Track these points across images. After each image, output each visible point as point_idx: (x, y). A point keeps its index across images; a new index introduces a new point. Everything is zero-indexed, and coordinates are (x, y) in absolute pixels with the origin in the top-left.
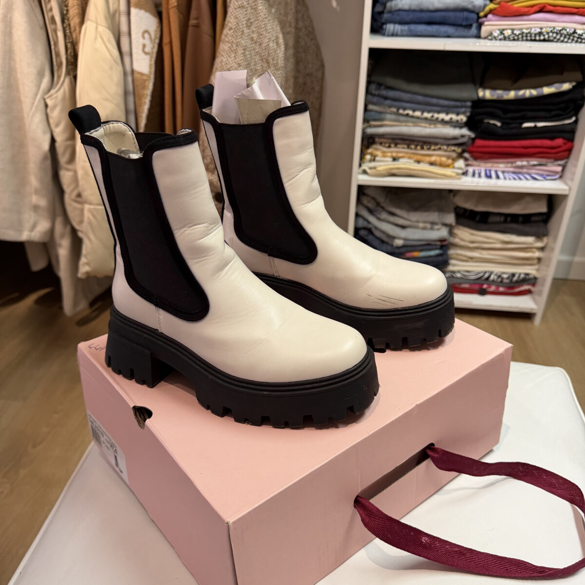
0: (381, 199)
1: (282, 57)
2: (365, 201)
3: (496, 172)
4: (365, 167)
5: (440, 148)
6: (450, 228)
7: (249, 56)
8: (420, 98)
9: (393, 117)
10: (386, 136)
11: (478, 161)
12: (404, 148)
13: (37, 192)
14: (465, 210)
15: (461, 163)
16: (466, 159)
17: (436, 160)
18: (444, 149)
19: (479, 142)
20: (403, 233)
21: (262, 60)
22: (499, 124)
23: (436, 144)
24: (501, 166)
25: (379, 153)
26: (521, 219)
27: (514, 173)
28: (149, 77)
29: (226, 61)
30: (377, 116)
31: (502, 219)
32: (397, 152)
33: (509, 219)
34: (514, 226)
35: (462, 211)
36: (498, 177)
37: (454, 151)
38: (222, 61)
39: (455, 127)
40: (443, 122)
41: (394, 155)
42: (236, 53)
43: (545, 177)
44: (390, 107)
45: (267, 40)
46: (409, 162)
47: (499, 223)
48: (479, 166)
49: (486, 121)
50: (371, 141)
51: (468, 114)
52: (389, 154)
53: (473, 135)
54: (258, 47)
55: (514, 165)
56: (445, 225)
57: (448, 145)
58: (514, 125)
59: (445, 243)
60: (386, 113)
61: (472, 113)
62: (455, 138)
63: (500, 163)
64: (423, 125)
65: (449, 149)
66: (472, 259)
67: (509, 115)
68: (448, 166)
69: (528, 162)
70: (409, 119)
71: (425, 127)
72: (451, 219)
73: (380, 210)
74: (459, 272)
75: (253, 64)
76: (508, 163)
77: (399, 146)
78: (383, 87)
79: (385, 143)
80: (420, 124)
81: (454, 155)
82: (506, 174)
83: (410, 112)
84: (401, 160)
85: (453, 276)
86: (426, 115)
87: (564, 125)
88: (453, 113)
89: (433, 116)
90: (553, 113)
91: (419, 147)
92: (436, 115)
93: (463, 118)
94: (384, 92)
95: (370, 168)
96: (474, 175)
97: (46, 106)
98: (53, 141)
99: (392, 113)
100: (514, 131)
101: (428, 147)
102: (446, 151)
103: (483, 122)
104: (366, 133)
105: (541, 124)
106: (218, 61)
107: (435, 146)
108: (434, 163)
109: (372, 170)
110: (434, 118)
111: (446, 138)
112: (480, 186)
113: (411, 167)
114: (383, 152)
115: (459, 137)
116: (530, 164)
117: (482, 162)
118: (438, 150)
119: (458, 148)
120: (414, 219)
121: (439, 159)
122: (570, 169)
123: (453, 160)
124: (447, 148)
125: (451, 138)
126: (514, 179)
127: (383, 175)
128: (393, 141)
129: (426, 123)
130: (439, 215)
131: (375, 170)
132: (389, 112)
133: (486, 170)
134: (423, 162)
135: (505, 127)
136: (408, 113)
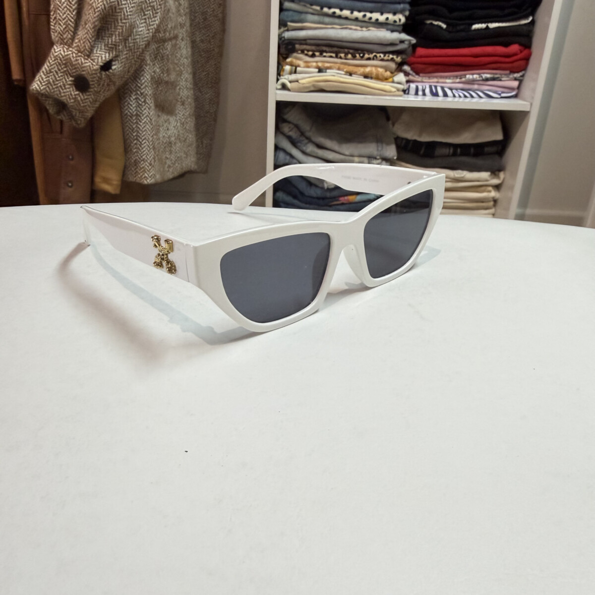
0: (306, 126)
2: (286, 128)
3: (443, 88)
4: (284, 79)
5: (376, 57)
9: (316, 18)
10: (309, 41)
11: (421, 75)
12: (331, 57)
14: (408, 141)
15: (401, 77)
16: (406, 74)
17: (371, 73)
18: (380, 56)
19: (421, 51)
22: (444, 26)
23: (370, 52)
24: (448, 81)
25: (301, 63)
26: (472, 150)
27: (463, 89)
30: (296, 17)
31: (451, 151)
32: (323, 62)
33: (459, 150)
34: (466, 159)
35: (404, 142)
36: (445, 95)
37: (392, 60)
39: (392, 31)
40: (378, 24)
41: (320, 64)
43: (500, 94)
44: (312, 4)
46: (340, 74)
47: (448, 156)
48: (422, 82)
49: (429, 22)
50: (290, 48)
51: (407, 13)
52: (314, 64)
53: (414, 41)
55: (463, 79)
56: (385, 159)
57: (385, 53)
58: (462, 27)
60: (307, 13)
61: (410, 11)
62: (392, 44)
63: (446, 77)
64: (354, 27)
65: (386, 58)
67: (456, 14)
68: (385, 79)
69: (479, 74)
70: (337, 21)
71: (356, 30)
72: (391, 151)
73: (306, 141)
76: (457, 77)
77: (325, 54)
79: (308, 51)
80: (349, 27)
81: (393, 66)
82: (454, 91)
83: (338, 11)
84: (328, 71)
86: (356, 14)
87: (520, 25)
88: (389, 12)
89: (365, 16)
90: (507, 11)
91: (350, 56)
92: (369, 15)
93: (401, 18)
95: (290, 82)
96: (417, 93)
99: (315, 13)
100: (463, 34)
101: (361, 55)
102: (382, 60)
103: (426, 24)
104: (284, 37)
105: (493, 25)
107: (369, 54)
108: (370, 76)
109: (293, 84)
110: (366, 19)
111: (381, 42)
112: (427, 101)
113: (342, 80)
114: (306, 62)
115: (398, 42)
116: (482, 77)
117: (425, 77)
118: (373, 59)
119: (397, 57)
120: (347, 153)
121: (376, 70)
122: (528, 84)
123: (392, 73)
124: (385, 56)
125: (389, 43)
126: (465, 96)
127: (308, 90)
128: (318, 48)
129: (357, 26)
130: (378, 146)
131: (297, 83)
132: (310, 11)
133: (430, 87)
134: (355, 73)
135: (451, 29)
136: (334, 13)
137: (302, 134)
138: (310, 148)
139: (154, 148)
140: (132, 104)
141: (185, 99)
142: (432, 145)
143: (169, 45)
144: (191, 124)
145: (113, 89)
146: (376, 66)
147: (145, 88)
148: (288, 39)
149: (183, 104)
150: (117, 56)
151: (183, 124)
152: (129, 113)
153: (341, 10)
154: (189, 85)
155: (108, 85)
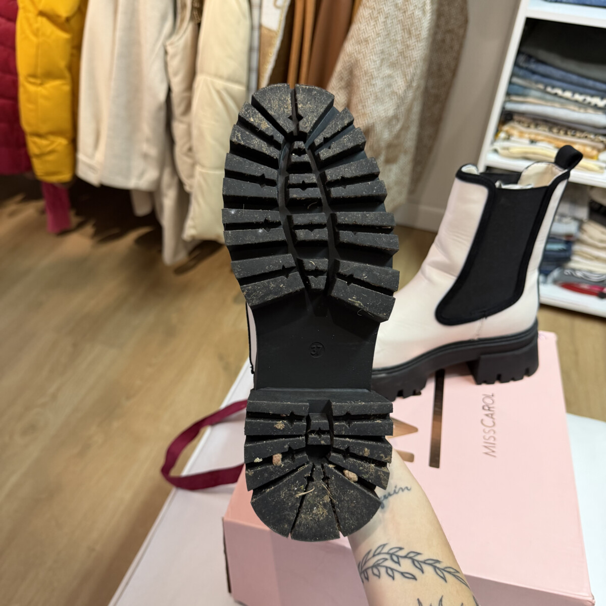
1: (426, 28)
4: (498, 145)
5: (586, 137)
6: (581, 223)
7: (390, 25)
8: (574, 78)
9: (538, 94)
10: (527, 115)
12: (545, 131)
13: (148, 140)
14: (601, 206)
18: (591, 139)
21: (404, 30)
23: (582, 131)
25: (515, 133)
28: (277, 34)
29: (364, 29)
30: (521, 91)
32: (537, 134)
35: (597, 206)
37: (602, 142)
38: (359, 29)
40: (596, 107)
41: (533, 137)
42: (376, 21)
44: (537, 82)
45: (413, 8)
46: (549, 148)
50: (508, 117)
52: (527, 136)
54: (401, 15)
56: (575, 219)
57: (596, 134)
59: (571, 239)
60: (530, 88)
62: (605, 128)
64: (572, 107)
65: (596, 140)
66: (597, 259)
68: (591, 157)
70: (557, 99)
71: (574, 111)
72: (583, 213)
74: (580, 270)
75: (393, 34)
77: (540, 128)
78: (533, 60)
79: (523, 122)
80: (568, 107)
81: (601, 146)
83: (559, 92)
84: (539, 144)
85: (572, 275)
86: (578, 97)
89: (585, 100)
91: (562, 132)
92: (589, 99)
94: (533, 66)
95: (502, 148)
97: (166, 53)
98: (169, 91)
99: (539, 90)
101: (573, 133)
102: (592, 140)
104: (505, 108)
106: (355, 28)
107: (580, 133)
109: (504, 150)
110: (586, 102)
114: (520, 132)
118: (583, 138)
121: (584, 148)
123: (598, 151)
124: (595, 137)
125: (601, 126)
128: (534, 121)
129: (575, 107)
130: (571, 208)
131: (507, 150)
132: (534, 87)
136: (557, 93)
146: (585, 145)
148: (509, 111)
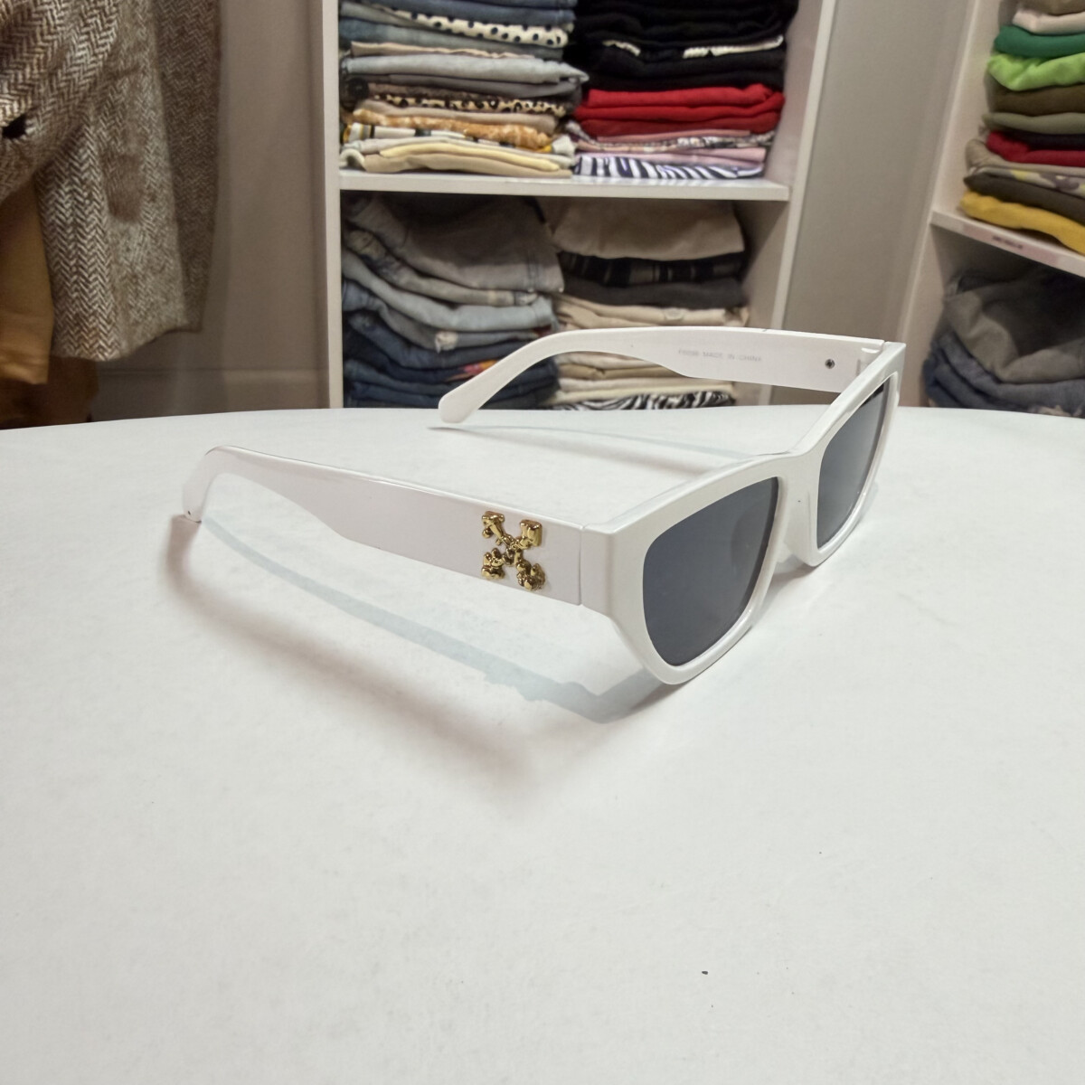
0: (395, 235)
2: (358, 242)
3: (638, 162)
4: (354, 149)
5: (519, 107)
6: (555, 300)
9: (404, 33)
10: (393, 77)
11: (600, 139)
12: (437, 106)
14: (580, 258)
15: (564, 143)
16: (575, 138)
17: (512, 135)
18: (527, 106)
19: (597, 96)
20: (454, 318)
22: (636, 51)
23: (509, 97)
24: (647, 150)
25: (381, 118)
26: (693, 271)
27: (672, 164)
30: (366, 31)
31: (658, 274)
32: (424, 116)
33: (670, 273)
34: (682, 288)
35: (574, 260)
36: (644, 174)
39: (546, 59)
40: (520, 47)
41: (418, 121)
43: (735, 172)
44: (395, 7)
46: (458, 138)
47: (653, 282)
48: (602, 151)
49: (609, 43)
50: (359, 87)
51: (570, 27)
52: (407, 120)
53: (585, 78)
55: (673, 147)
56: (543, 293)
57: (535, 100)
58: (666, 53)
60: (386, 24)
61: (575, 23)
62: (547, 83)
63: (644, 143)
64: (476, 52)
65: (538, 108)
66: (603, 371)
67: (655, 30)
68: (539, 147)
69: (699, 137)
70: (443, 39)
71: (479, 56)
72: (553, 278)
73: (397, 264)
74: (580, 402)
76: (661, 142)
79: (393, 95)
80: (467, 50)
81: (550, 122)
82: (658, 167)
83: (444, 22)
84: (433, 132)
86: (479, 27)
87: (763, 51)
88: (538, 25)
89: (495, 31)
90: (741, 25)
91: (471, 105)
92: (502, 29)
93: (559, 36)
95: (364, 154)
96: (594, 173)
99: (402, 24)
100: (669, 66)
101: (493, 103)
102: (531, 112)
103: (605, 47)
104: (346, 69)
105: (719, 51)
107: (506, 102)
108: (510, 141)
109: (369, 157)
110: (498, 36)
111: (528, 80)
112: (614, 187)
113: (461, 149)
114: (391, 116)
115: (557, 80)
116: (704, 141)
117: (607, 142)
118: (515, 111)
119: (558, 107)
120: (475, 284)
121: (521, 129)
122: (781, 154)
123: (549, 135)
124: (535, 105)
125: (540, 81)
126: (679, 177)
127: (398, 170)
128: (412, 90)
129: (480, 49)
130: (529, 270)
131: (376, 156)
132: (393, 20)
133: (618, 160)
134: (484, 137)
135: (648, 56)
136: (438, 24)
137: (389, 251)
138: (406, 277)
139: (114, 289)
140: (63, 203)
141: (156, 188)
142: (624, 265)
143: (124, 85)
144: (170, 238)
145: (27, 172)
146: (520, 124)
147: (88, 169)
148: (354, 74)
149: (153, 198)
150: (34, 108)
151: (155, 238)
152: (58, 221)
153: (451, 19)
154: (164, 163)
155: (18, 167)
